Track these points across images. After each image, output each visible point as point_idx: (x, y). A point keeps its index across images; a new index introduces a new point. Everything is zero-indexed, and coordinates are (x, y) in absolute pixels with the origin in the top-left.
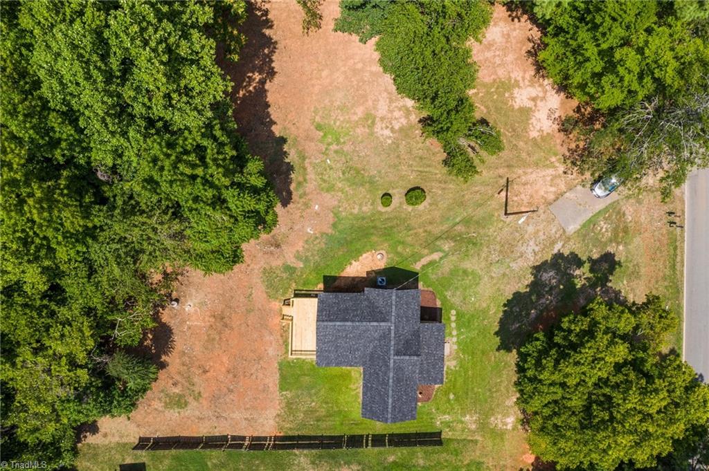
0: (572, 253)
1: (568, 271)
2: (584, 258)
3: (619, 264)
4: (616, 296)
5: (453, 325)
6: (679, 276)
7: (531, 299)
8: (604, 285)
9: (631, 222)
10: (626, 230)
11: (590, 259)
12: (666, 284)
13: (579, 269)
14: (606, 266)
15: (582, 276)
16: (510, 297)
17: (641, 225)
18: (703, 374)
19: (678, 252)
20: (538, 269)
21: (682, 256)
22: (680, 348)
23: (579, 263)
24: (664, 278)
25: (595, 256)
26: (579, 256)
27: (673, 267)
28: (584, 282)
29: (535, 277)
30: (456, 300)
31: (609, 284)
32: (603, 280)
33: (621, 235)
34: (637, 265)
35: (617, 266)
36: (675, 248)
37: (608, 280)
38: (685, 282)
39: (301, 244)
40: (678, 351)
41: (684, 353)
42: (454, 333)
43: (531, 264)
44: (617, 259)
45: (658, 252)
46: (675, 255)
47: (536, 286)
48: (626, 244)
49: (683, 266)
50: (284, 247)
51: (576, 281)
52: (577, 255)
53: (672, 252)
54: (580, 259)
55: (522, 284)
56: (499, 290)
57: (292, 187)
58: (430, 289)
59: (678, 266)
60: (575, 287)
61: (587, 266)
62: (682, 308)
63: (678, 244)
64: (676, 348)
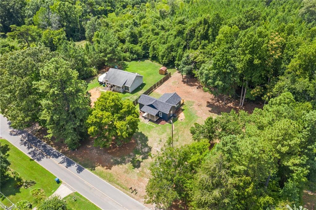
0: (148, 158)
1: (143, 155)
2: (144, 160)
3: (134, 169)
4: (125, 163)
5: (151, 125)
6: (114, 184)
7: (143, 143)
8: (131, 161)
9: (144, 179)
10: (142, 176)
11: (142, 162)
12: (115, 179)
13: (142, 158)
14: (137, 164)
15: (139, 157)
16: (148, 139)
17: (140, 182)
18: (79, 174)
19: (122, 189)
20: (150, 149)
21: (119, 189)
22: (93, 172)
23: (143, 159)
24: (117, 180)
25: (142, 164)
26: (145, 160)
27: (118, 184)
28: (137, 157)
29: (149, 147)
30: (157, 128)
31: (130, 163)
32: (132, 162)
33: (142, 174)
34: (129, 174)
35: (133, 168)
36: (124, 188)
37: (132, 163)
38: (110, 185)
39: (197, 109)
40: (93, 171)
41: (91, 172)
42: (149, 124)
43: (153, 147)
44: (136, 169)
45: (127, 183)
46: (121, 187)
47: (147, 146)
48: (138, 173)
49: (116, 187)
50: (198, 107)
51: (139, 155)
52: (146, 159)
53: (123, 186)
54: (144, 159)
55: (149, 143)
56: (152, 137)
57: (213, 114)
58: (165, 125)
59: (117, 186)
60: (137, 154)
61: (141, 160)
62: (104, 179)
63: (124, 190)
64: (94, 171)
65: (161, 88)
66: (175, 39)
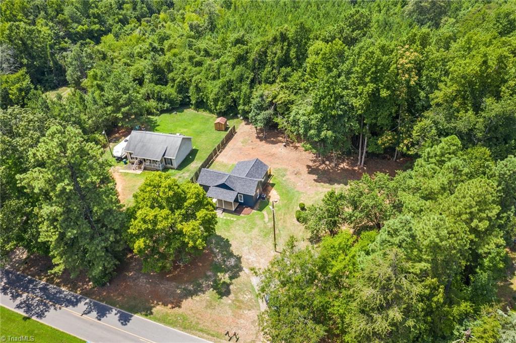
0: (239, 276)
1: (230, 271)
2: (233, 281)
3: (221, 298)
4: (203, 291)
5: (229, 218)
6: (194, 332)
7: (223, 251)
8: (212, 286)
9: (243, 312)
10: (239, 308)
11: (231, 284)
12: (194, 323)
13: (229, 277)
14: (223, 290)
15: (224, 277)
16: (230, 243)
17: (238, 319)
18: (126, 326)
19: (210, 337)
20: (239, 259)
21: (206, 339)
22: (150, 318)
23: (231, 278)
24: (198, 323)
25: (231, 287)
26: (236, 279)
27: (202, 331)
28: (220, 277)
29: (235, 256)
30: (240, 222)
31: (211, 289)
32: (215, 287)
33: (238, 304)
34: (214, 309)
35: (220, 296)
36: (213, 336)
37: (214, 289)
38: (188, 334)
39: (294, 181)
40: (149, 316)
41: (146, 319)
42: (225, 218)
43: (243, 256)
44: (224, 297)
45: (216, 325)
46: (208, 334)
47: (231, 255)
48: (230, 305)
49: (199, 337)
50: (294, 176)
51: (222, 274)
52: (237, 278)
53: (212, 333)
54: (234, 279)
55: (234, 249)
56: (236, 239)
57: (322, 184)
58: (251, 214)
59: (201, 334)
60: (219, 272)
61: (228, 281)
62: (173, 327)
63: (215, 338)
64: (151, 316)
65: (225, 154)
66: (233, 69)
